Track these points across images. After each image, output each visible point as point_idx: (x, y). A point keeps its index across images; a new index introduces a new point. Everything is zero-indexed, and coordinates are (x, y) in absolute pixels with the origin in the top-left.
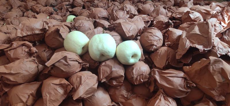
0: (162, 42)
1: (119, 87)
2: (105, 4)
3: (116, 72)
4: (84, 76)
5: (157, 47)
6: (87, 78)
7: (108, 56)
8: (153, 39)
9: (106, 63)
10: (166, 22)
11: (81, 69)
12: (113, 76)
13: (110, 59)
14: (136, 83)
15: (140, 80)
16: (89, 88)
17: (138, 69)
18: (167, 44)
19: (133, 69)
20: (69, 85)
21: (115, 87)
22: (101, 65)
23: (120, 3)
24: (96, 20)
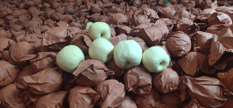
0: (190, 46)
1: (146, 96)
2: (123, 10)
3: (144, 80)
4: (111, 85)
5: (185, 53)
6: (114, 87)
7: (134, 63)
8: (180, 44)
9: (132, 71)
10: (191, 25)
11: (107, 77)
12: (140, 84)
13: (136, 67)
14: (165, 92)
15: (169, 88)
16: (117, 98)
17: (167, 76)
18: (196, 49)
19: (161, 76)
20: (96, 94)
21: (143, 96)
22: (127, 73)
23: (137, 7)
24: (117, 26)
